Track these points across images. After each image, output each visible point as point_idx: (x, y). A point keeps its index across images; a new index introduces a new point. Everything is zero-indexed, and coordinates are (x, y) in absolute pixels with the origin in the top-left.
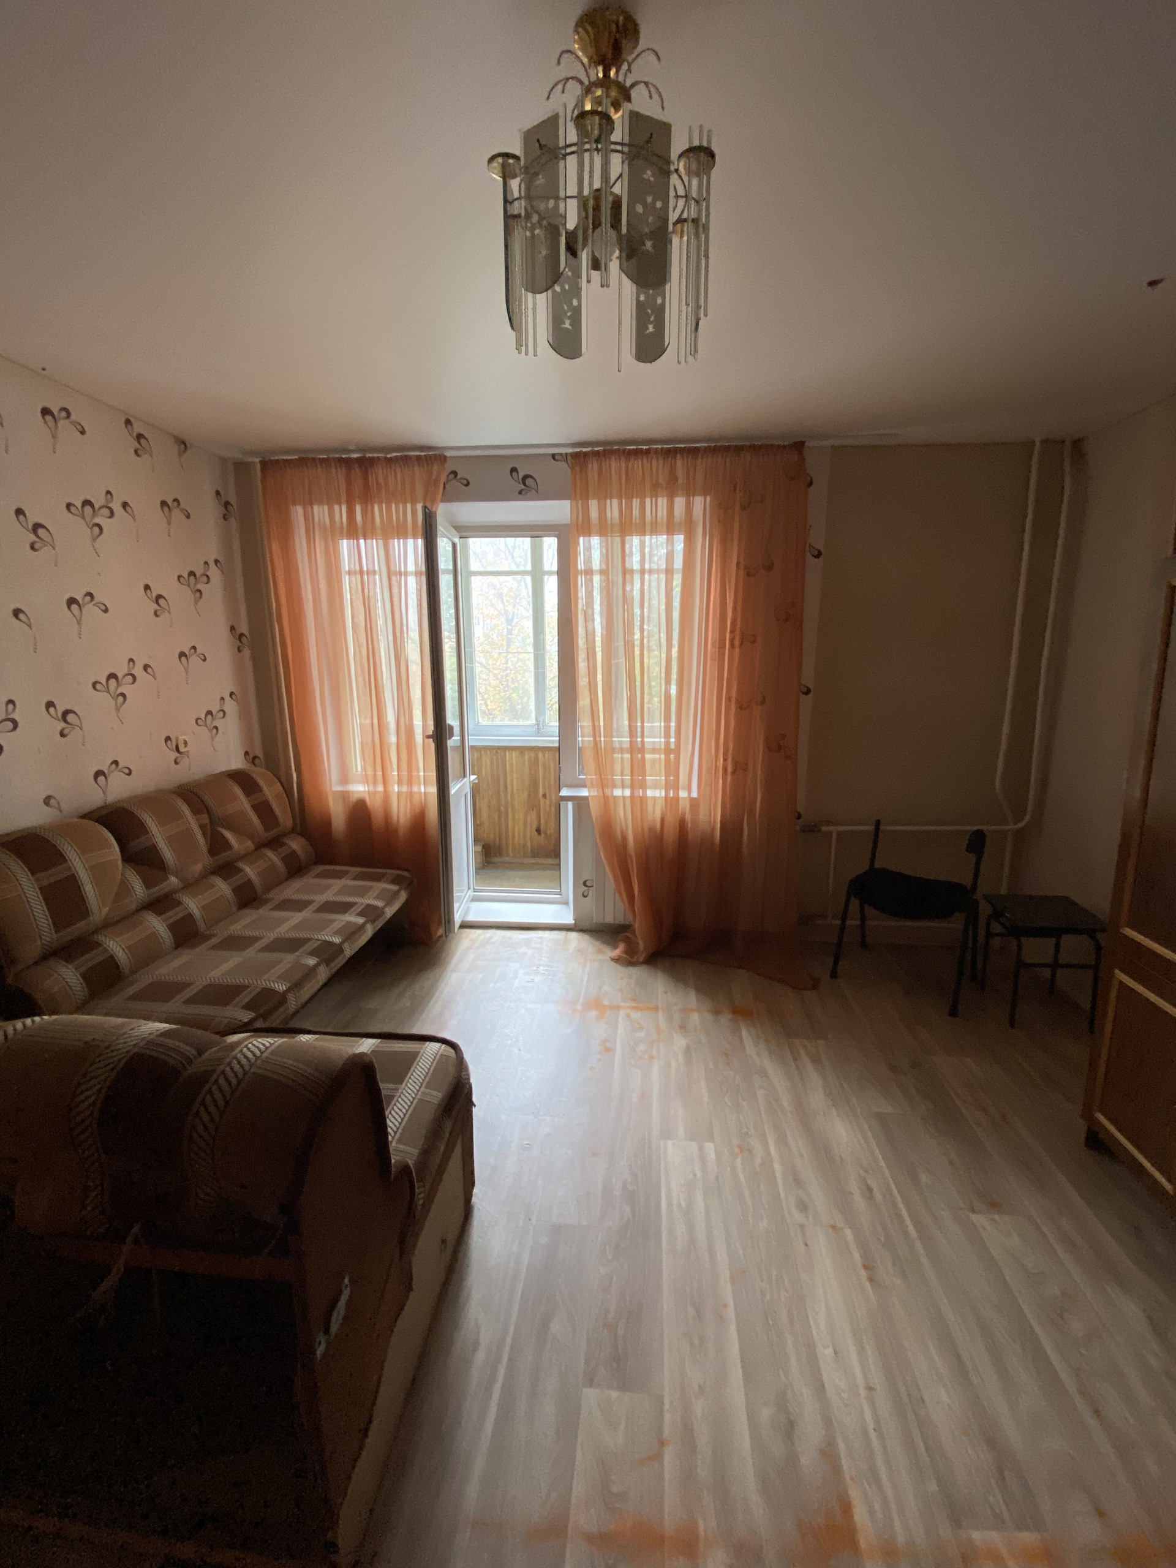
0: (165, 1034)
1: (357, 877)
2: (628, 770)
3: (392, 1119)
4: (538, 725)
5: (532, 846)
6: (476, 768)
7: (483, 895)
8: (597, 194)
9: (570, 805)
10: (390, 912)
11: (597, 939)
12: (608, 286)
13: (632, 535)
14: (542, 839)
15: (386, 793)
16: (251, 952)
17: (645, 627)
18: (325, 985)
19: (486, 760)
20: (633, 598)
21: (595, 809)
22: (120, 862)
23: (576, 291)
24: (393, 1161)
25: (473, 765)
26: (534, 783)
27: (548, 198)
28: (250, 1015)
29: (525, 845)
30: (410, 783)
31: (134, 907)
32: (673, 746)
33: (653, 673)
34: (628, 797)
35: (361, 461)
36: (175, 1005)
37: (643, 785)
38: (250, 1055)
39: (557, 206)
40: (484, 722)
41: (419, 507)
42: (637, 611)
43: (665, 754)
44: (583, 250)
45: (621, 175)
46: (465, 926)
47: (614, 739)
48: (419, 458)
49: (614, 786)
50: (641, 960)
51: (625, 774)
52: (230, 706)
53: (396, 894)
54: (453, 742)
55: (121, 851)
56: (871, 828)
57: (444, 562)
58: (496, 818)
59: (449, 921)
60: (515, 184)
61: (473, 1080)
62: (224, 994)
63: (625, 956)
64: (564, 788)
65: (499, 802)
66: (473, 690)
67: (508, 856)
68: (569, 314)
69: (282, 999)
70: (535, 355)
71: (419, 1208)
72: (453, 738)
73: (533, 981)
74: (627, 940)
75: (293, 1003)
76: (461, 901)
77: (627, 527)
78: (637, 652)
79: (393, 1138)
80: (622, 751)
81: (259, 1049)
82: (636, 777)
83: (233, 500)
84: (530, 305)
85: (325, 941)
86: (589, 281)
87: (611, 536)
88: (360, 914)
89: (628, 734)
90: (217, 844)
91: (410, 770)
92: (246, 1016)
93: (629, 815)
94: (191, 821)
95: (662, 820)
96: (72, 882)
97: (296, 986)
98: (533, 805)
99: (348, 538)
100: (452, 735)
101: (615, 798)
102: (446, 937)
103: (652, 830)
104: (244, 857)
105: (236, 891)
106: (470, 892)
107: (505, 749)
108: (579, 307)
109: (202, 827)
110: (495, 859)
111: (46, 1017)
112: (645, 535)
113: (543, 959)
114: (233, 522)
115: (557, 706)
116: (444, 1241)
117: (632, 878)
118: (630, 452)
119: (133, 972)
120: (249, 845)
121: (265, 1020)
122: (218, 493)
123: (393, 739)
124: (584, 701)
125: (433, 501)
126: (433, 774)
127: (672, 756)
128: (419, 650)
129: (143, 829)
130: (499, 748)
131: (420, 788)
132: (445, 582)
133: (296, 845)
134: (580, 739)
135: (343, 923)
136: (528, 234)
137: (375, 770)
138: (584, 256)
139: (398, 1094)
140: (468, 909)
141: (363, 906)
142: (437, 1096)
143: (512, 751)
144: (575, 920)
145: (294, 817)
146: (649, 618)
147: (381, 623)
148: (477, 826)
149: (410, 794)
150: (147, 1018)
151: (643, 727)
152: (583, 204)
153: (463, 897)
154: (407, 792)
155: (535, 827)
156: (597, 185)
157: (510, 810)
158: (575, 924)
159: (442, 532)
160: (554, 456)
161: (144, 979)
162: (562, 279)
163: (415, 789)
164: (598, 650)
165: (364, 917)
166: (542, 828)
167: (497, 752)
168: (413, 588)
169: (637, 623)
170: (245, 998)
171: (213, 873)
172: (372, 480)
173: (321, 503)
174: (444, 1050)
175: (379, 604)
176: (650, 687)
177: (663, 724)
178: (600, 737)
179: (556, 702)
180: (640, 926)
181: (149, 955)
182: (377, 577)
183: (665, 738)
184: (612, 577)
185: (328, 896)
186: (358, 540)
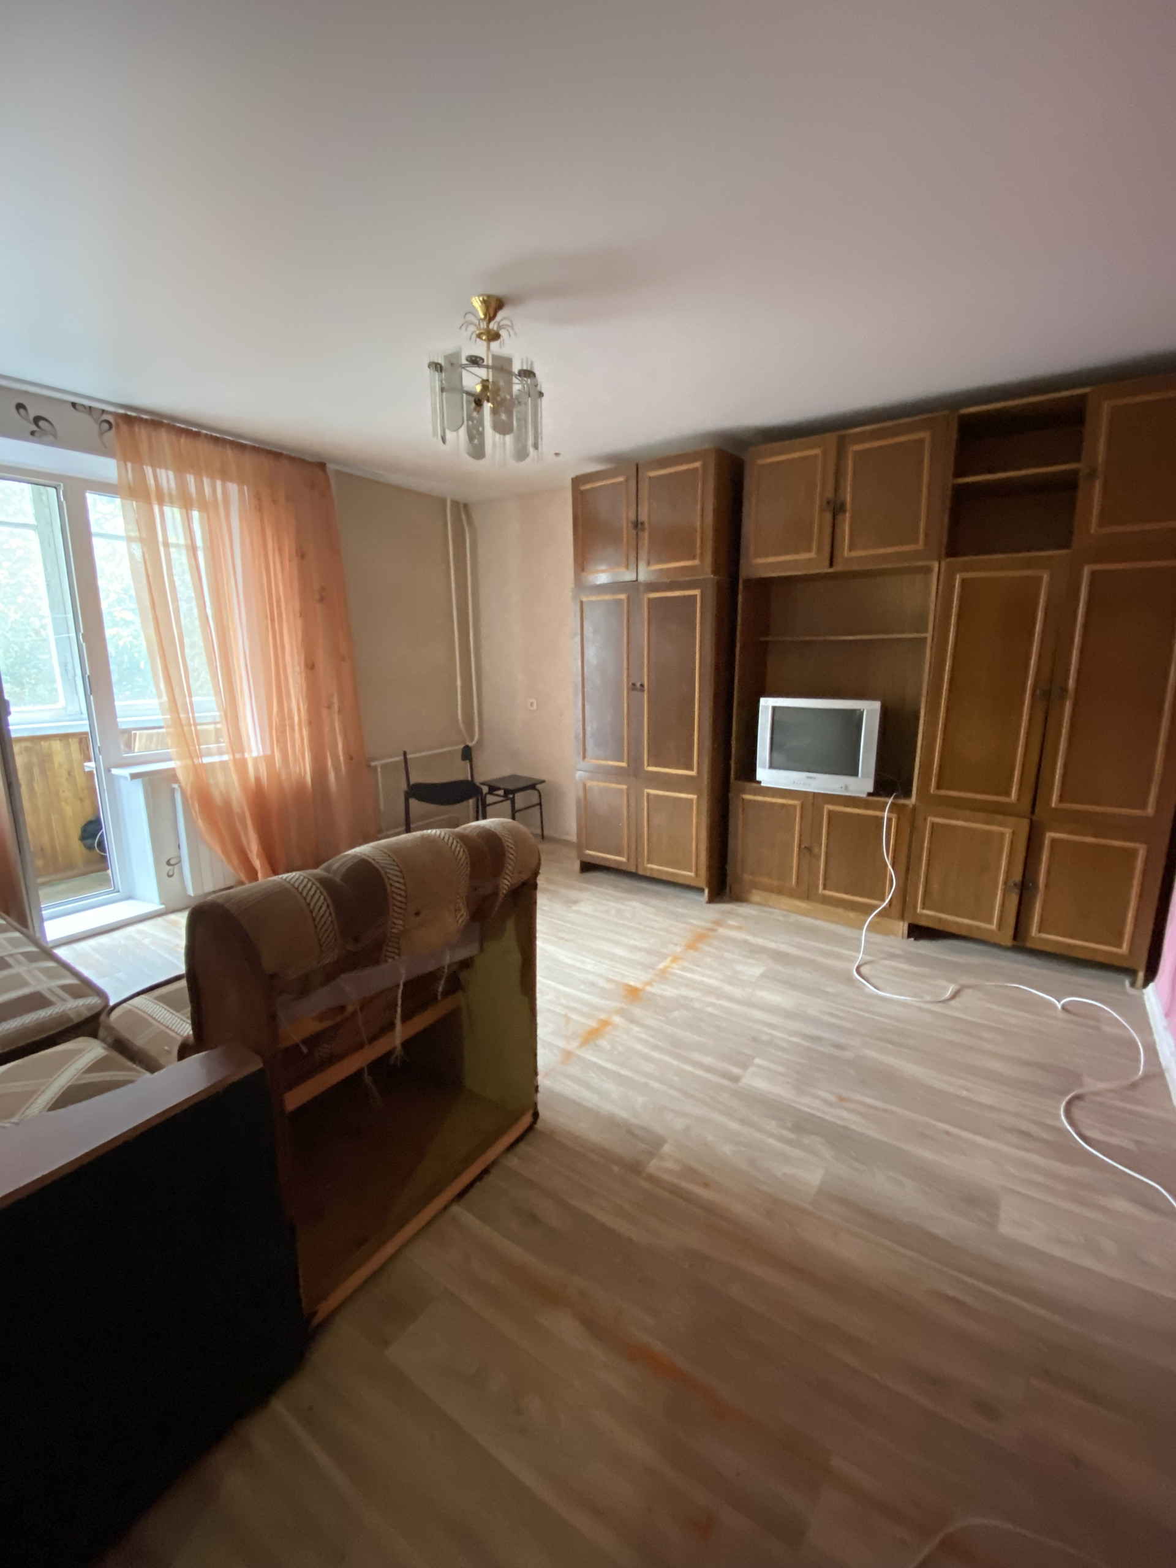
21: (184, 779)
56: (401, 758)
144: (163, 903)
158: (165, 907)
160: (74, 405)
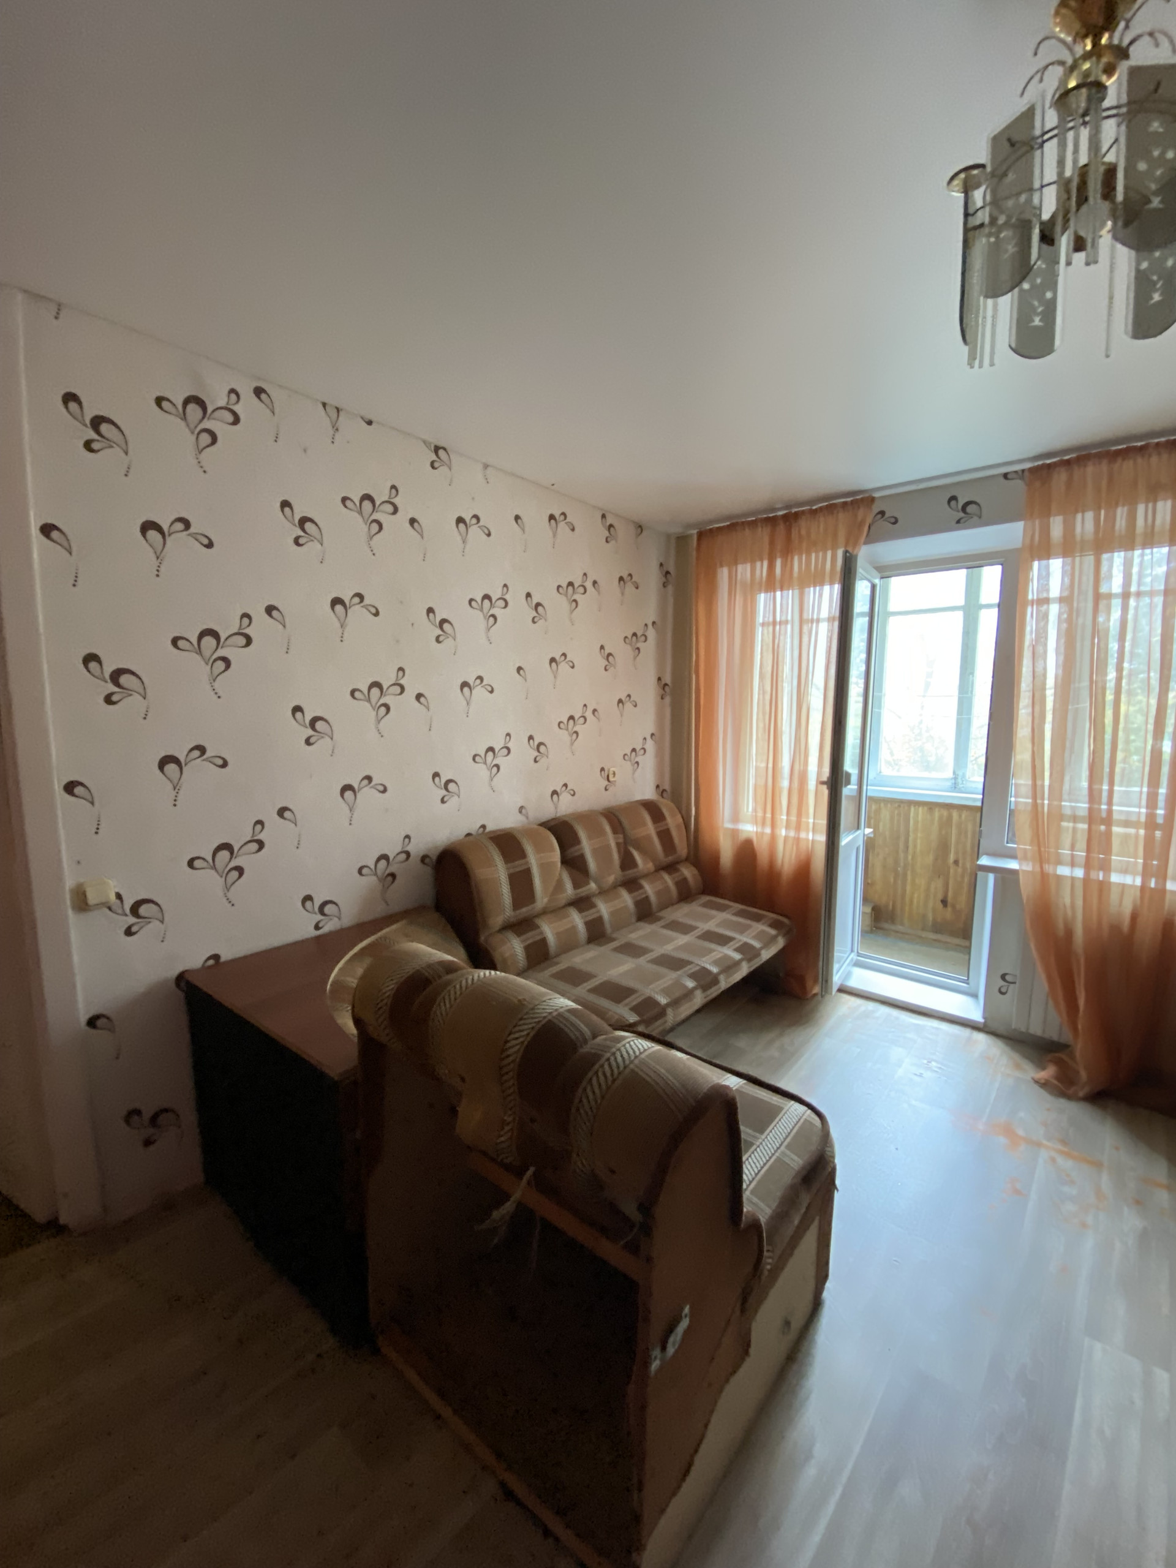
0: (571, 1011)
1: (740, 914)
2: (1082, 844)
3: (749, 1167)
4: (955, 779)
5: (934, 920)
6: (872, 821)
7: (871, 963)
8: (1083, 173)
9: (991, 877)
10: (766, 955)
11: (1013, 1048)
12: (1096, 262)
13: (1112, 551)
14: (948, 913)
15: (773, 837)
16: (642, 961)
17: (1126, 665)
18: (698, 1011)
19: (885, 814)
20: (1108, 630)
21: (1027, 888)
22: (559, 864)
23: (1051, 282)
24: (745, 1210)
25: (869, 818)
26: (943, 847)
27: (1019, 194)
28: (635, 1017)
29: (924, 916)
30: (798, 828)
31: (563, 902)
32: (1160, 821)
33: (1133, 723)
34: (1079, 878)
35: (785, 517)
36: (582, 990)
37: (1106, 867)
38: (631, 1052)
39: (1029, 201)
40: (887, 771)
41: (840, 553)
42: (1114, 646)
43: (1146, 829)
44: (1063, 234)
45: (1116, 141)
46: (842, 990)
47: (1063, 803)
48: (845, 503)
49: (1059, 862)
50: (1081, 1094)
51: (1076, 849)
52: (650, 745)
53: (773, 939)
54: (848, 790)
55: (561, 853)
57: (860, 604)
58: (892, 880)
59: (827, 981)
60: (978, 196)
61: (838, 1161)
62: (617, 992)
63: (1056, 1082)
64: (984, 856)
65: (896, 862)
66: (878, 739)
67: (902, 924)
68: (1040, 309)
69: (662, 1013)
70: (992, 364)
71: (766, 1273)
72: (849, 787)
73: (921, 1075)
74: (1060, 1064)
75: (671, 1017)
76: (842, 963)
77: (1104, 543)
78: (1110, 697)
79: (748, 1186)
80: (1075, 819)
81: (639, 1049)
82: (1095, 855)
83: (672, 569)
84: (989, 313)
85: (704, 968)
86: (1069, 263)
87: (1081, 556)
88: (737, 950)
89: (1087, 799)
90: (627, 862)
91: (799, 815)
92: (632, 1018)
93: (1079, 903)
94: (611, 840)
95: (1134, 917)
96: (527, 873)
97: (675, 1003)
98: (940, 870)
99: (766, 591)
100: (848, 783)
101: (1059, 878)
102: (822, 996)
103: (1115, 928)
104: (645, 876)
105: (638, 904)
106: (853, 956)
107: (911, 803)
108: (1054, 300)
109: (618, 844)
110: (886, 926)
111: (498, 973)
112: (1133, 549)
113: (937, 1053)
114: (670, 588)
115: (983, 760)
116: (787, 1323)
117: (1077, 985)
118: (1118, 453)
119: (557, 956)
120: (650, 866)
121: (647, 1027)
122: (661, 565)
123: (785, 783)
124: (1022, 755)
125: (856, 544)
126: (823, 822)
127: (1158, 834)
128: (822, 697)
129: (577, 841)
130: (901, 802)
131: (808, 834)
132: (859, 626)
133: (688, 872)
134: (1013, 799)
135: (720, 955)
136: (992, 240)
137: (765, 812)
138: (1064, 242)
139: (758, 1143)
140: (848, 975)
141: (741, 943)
142: (796, 1162)
143: (919, 806)
144: (984, 1018)
145: (689, 845)
146: (1132, 653)
147: (787, 670)
148: (868, 885)
149: (797, 840)
150: (563, 995)
151: (1111, 792)
152: (1064, 184)
153: (845, 958)
154: (795, 837)
155: (940, 896)
156: (1083, 160)
157: (909, 873)
158: (985, 1022)
159: (862, 575)
160: (1005, 476)
161: (564, 963)
162: (1032, 274)
163: (803, 835)
164: (1050, 694)
165: (741, 954)
166: (950, 899)
167: (899, 806)
168: (824, 636)
169: (1112, 661)
170: (634, 1000)
171: (620, 886)
172: (794, 532)
173: (744, 562)
174: (809, 1116)
175: (788, 653)
176: (1127, 742)
177: (1145, 789)
178: (1043, 799)
179: (983, 755)
180: (1083, 1049)
181: (569, 945)
182: (789, 627)
183: (1147, 807)
184: (1078, 603)
185: (711, 926)
186: (775, 592)
